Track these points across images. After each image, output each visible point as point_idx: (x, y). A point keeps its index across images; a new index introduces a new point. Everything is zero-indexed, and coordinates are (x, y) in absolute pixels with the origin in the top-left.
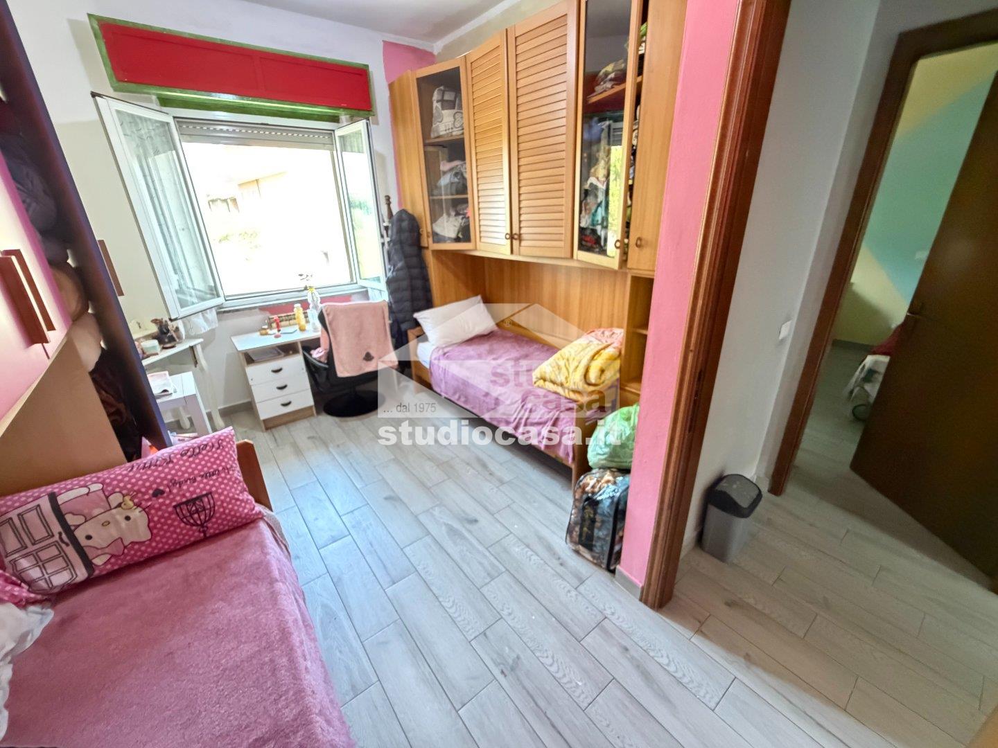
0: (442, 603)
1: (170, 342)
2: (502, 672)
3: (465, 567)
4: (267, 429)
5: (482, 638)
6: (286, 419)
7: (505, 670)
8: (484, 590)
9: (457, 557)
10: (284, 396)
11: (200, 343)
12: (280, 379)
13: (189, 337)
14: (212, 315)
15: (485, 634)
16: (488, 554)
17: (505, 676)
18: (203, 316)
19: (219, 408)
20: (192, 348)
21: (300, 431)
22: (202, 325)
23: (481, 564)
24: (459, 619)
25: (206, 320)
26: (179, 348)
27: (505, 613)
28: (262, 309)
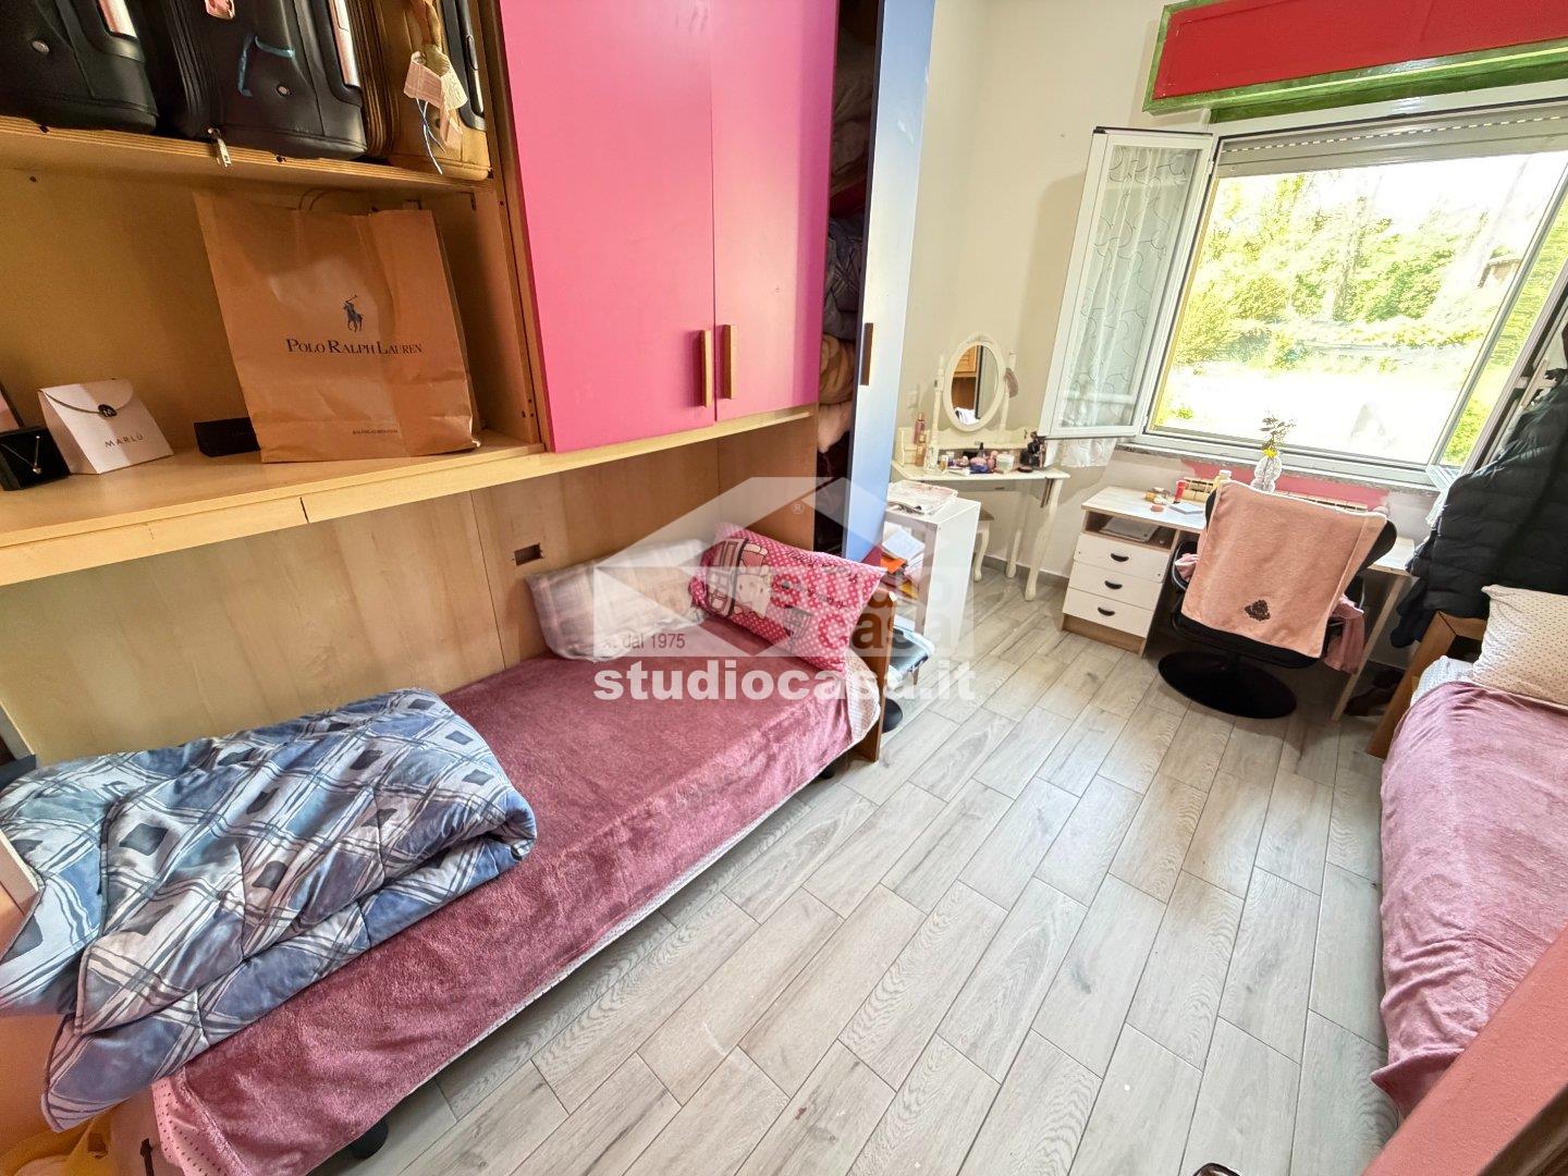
0: (888, 974)
1: (1032, 465)
2: (802, 1111)
3: (972, 993)
4: (1065, 629)
5: (849, 1060)
6: (1100, 634)
7: (806, 1113)
8: (938, 1044)
9: (983, 974)
10: (1110, 599)
11: (1065, 480)
12: (1117, 572)
13: (1057, 466)
14: (1107, 448)
15: (857, 1064)
16: (1019, 1033)
17: (798, 1118)
18: (1093, 445)
19: (1042, 570)
20: (1051, 482)
21: (1093, 659)
22: (1083, 456)
23: (990, 1024)
24: (870, 1010)
25: (1094, 452)
26: (1037, 475)
27: (907, 1097)
28: (1188, 461)
